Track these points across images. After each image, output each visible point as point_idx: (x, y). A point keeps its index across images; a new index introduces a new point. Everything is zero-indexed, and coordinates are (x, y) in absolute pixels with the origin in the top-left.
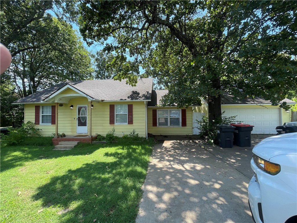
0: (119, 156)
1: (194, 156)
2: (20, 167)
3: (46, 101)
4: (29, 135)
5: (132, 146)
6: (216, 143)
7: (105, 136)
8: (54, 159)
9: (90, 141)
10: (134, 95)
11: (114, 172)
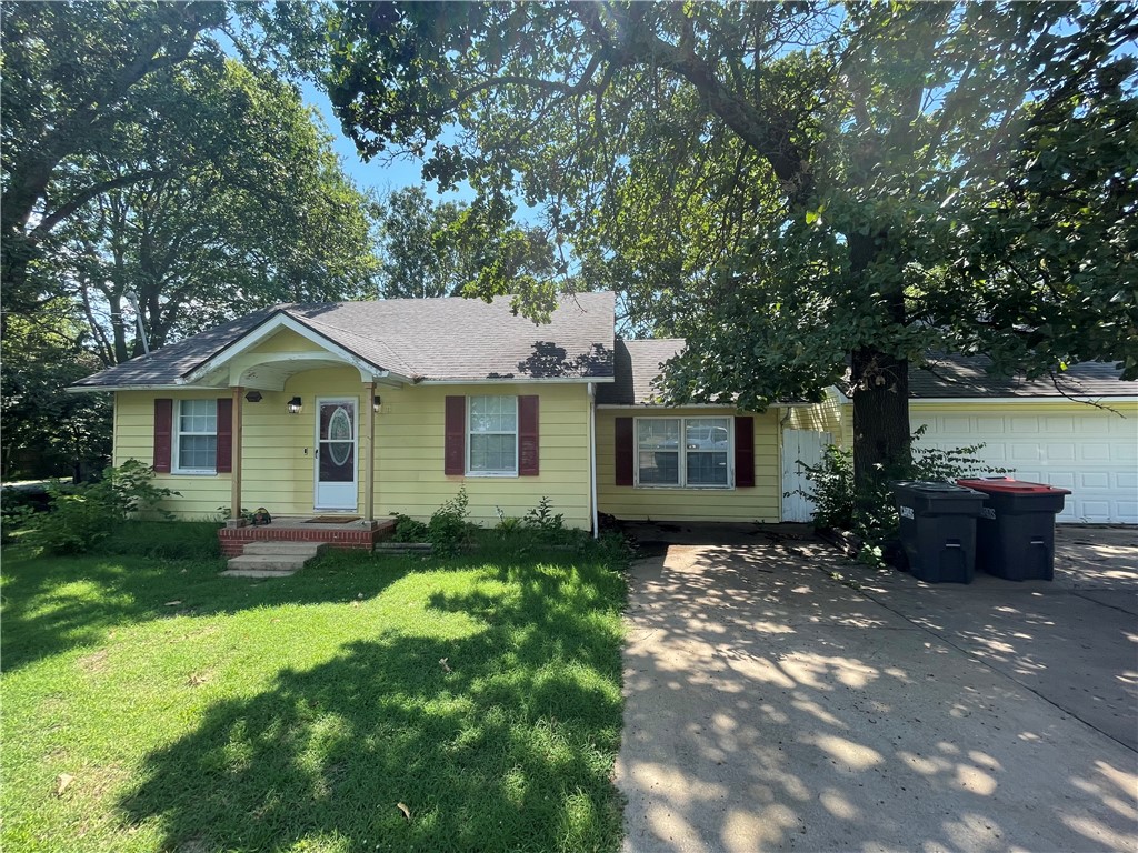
0: (492, 611)
1: (815, 619)
2: (86, 651)
3: (197, 381)
4: (128, 515)
5: (540, 568)
6: (894, 558)
7: (427, 522)
8: (221, 617)
9: (367, 541)
10: (544, 358)
11: (477, 685)
